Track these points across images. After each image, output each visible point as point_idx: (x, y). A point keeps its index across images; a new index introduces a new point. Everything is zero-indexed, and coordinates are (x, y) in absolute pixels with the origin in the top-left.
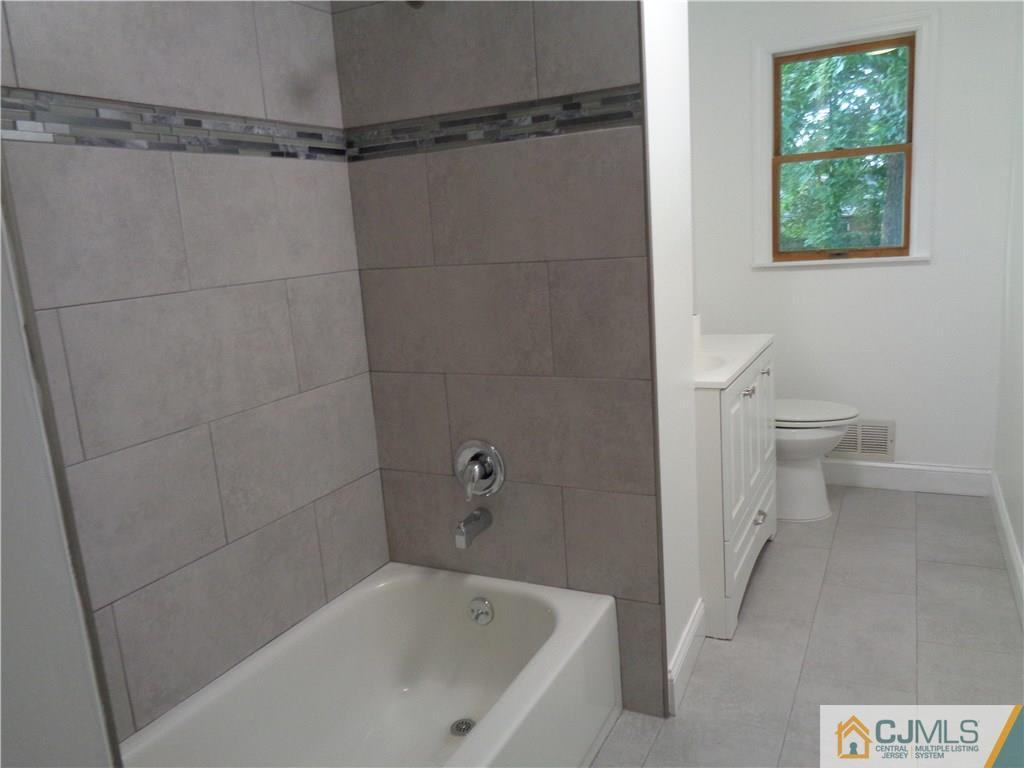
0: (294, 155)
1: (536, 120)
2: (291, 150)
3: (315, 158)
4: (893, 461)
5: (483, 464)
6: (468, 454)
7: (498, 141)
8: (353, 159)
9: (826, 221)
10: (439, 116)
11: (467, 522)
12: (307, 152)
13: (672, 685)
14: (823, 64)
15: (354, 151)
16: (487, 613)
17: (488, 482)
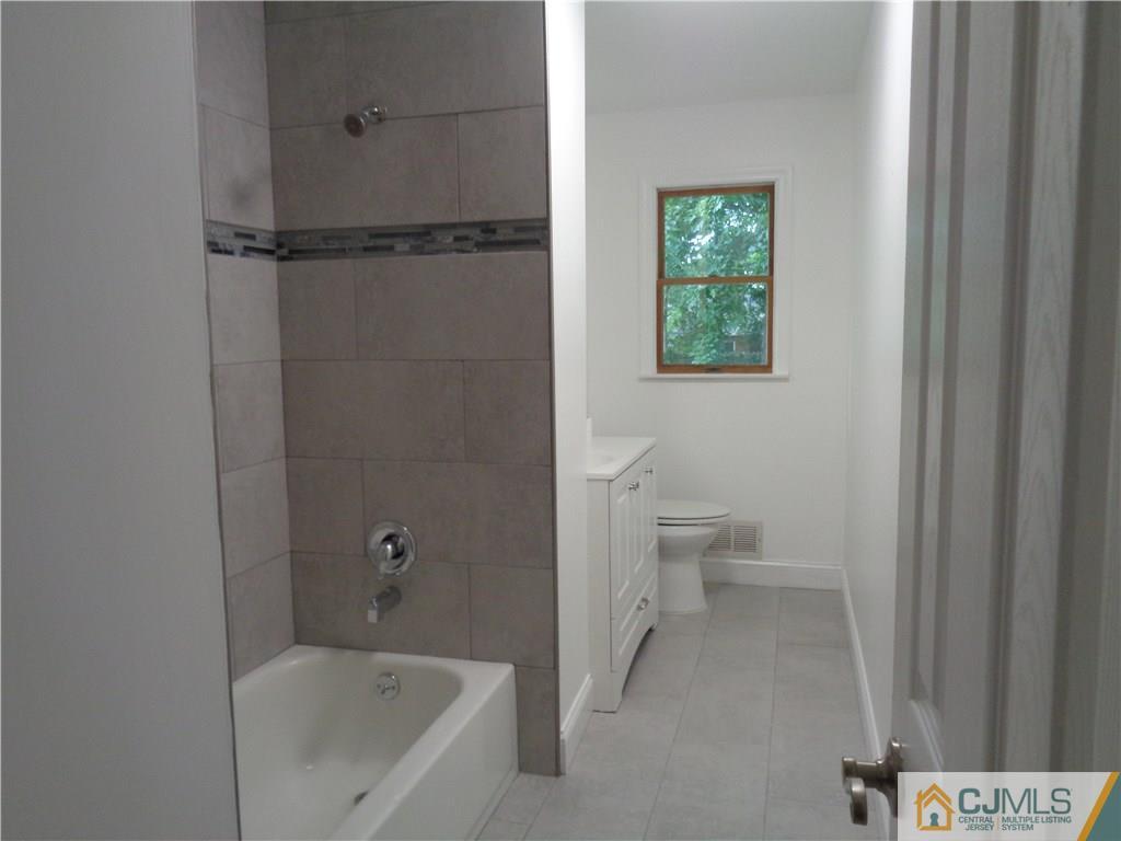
0: (230, 253)
1: (457, 239)
2: (229, 248)
3: (248, 256)
4: (760, 559)
5: (395, 545)
6: (380, 535)
7: (422, 253)
8: (282, 259)
9: (710, 343)
10: (370, 228)
11: (379, 599)
12: (242, 251)
13: (564, 746)
14: (703, 201)
15: (284, 252)
16: (394, 688)
17: (398, 561)
